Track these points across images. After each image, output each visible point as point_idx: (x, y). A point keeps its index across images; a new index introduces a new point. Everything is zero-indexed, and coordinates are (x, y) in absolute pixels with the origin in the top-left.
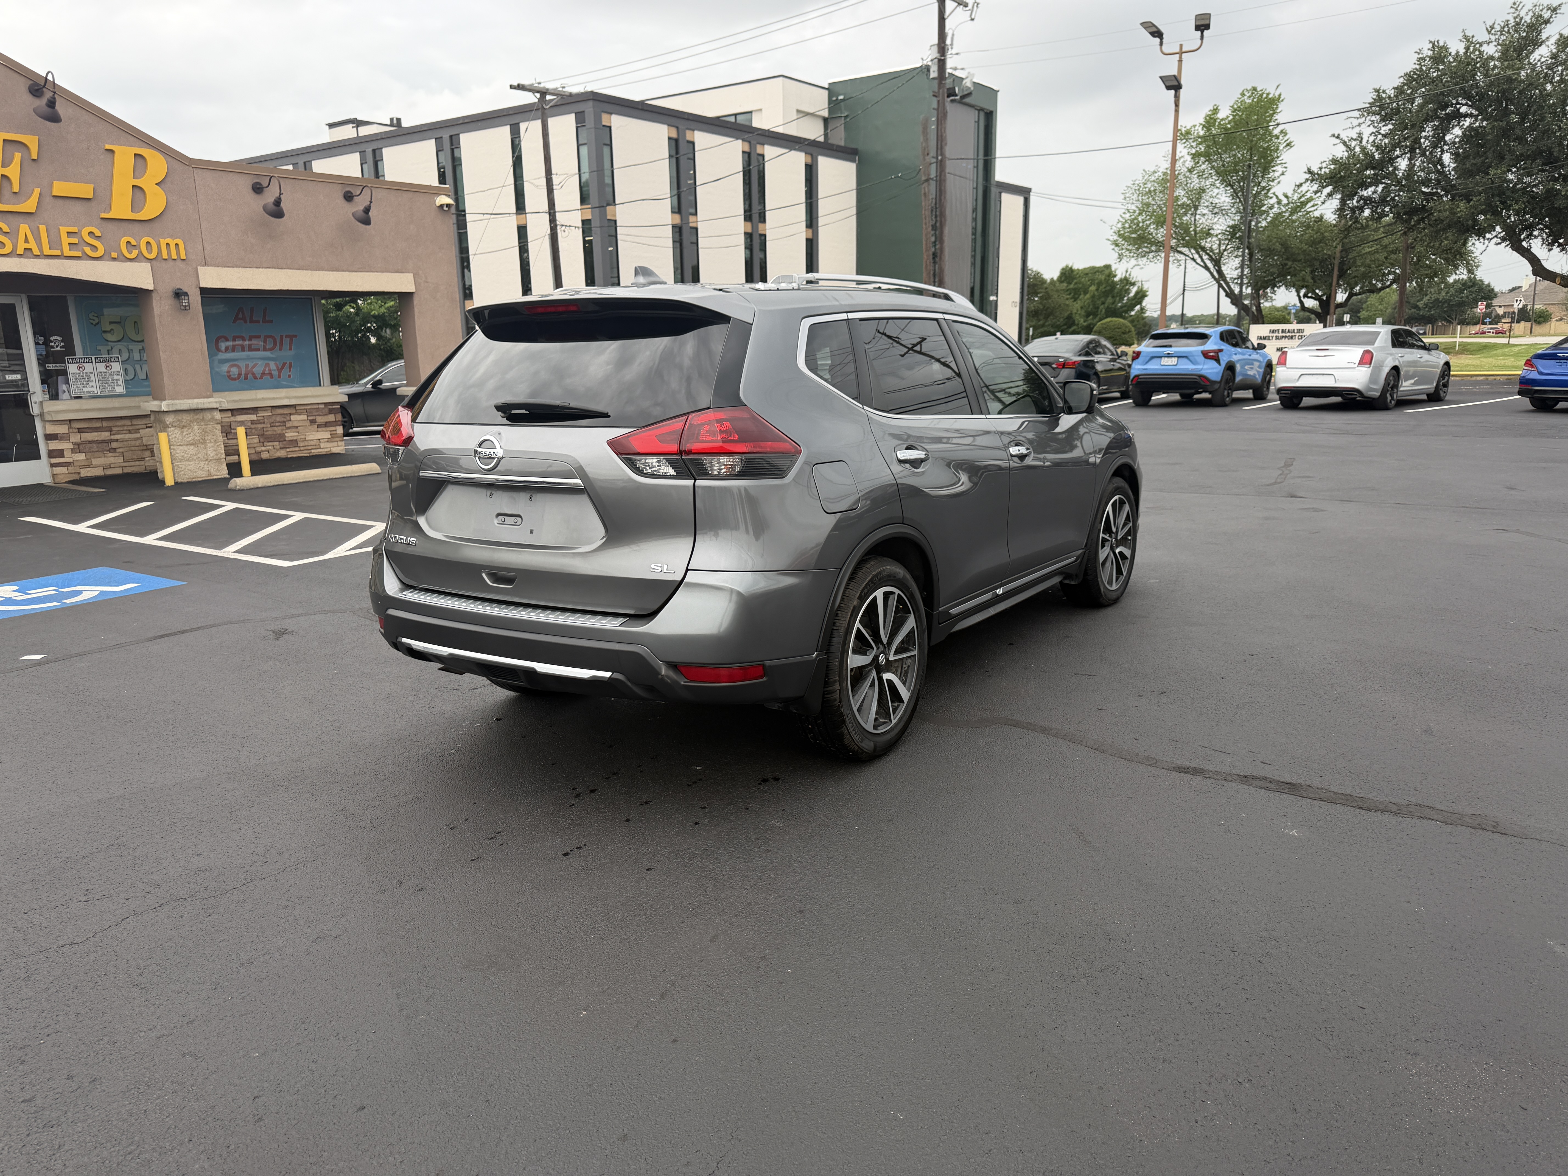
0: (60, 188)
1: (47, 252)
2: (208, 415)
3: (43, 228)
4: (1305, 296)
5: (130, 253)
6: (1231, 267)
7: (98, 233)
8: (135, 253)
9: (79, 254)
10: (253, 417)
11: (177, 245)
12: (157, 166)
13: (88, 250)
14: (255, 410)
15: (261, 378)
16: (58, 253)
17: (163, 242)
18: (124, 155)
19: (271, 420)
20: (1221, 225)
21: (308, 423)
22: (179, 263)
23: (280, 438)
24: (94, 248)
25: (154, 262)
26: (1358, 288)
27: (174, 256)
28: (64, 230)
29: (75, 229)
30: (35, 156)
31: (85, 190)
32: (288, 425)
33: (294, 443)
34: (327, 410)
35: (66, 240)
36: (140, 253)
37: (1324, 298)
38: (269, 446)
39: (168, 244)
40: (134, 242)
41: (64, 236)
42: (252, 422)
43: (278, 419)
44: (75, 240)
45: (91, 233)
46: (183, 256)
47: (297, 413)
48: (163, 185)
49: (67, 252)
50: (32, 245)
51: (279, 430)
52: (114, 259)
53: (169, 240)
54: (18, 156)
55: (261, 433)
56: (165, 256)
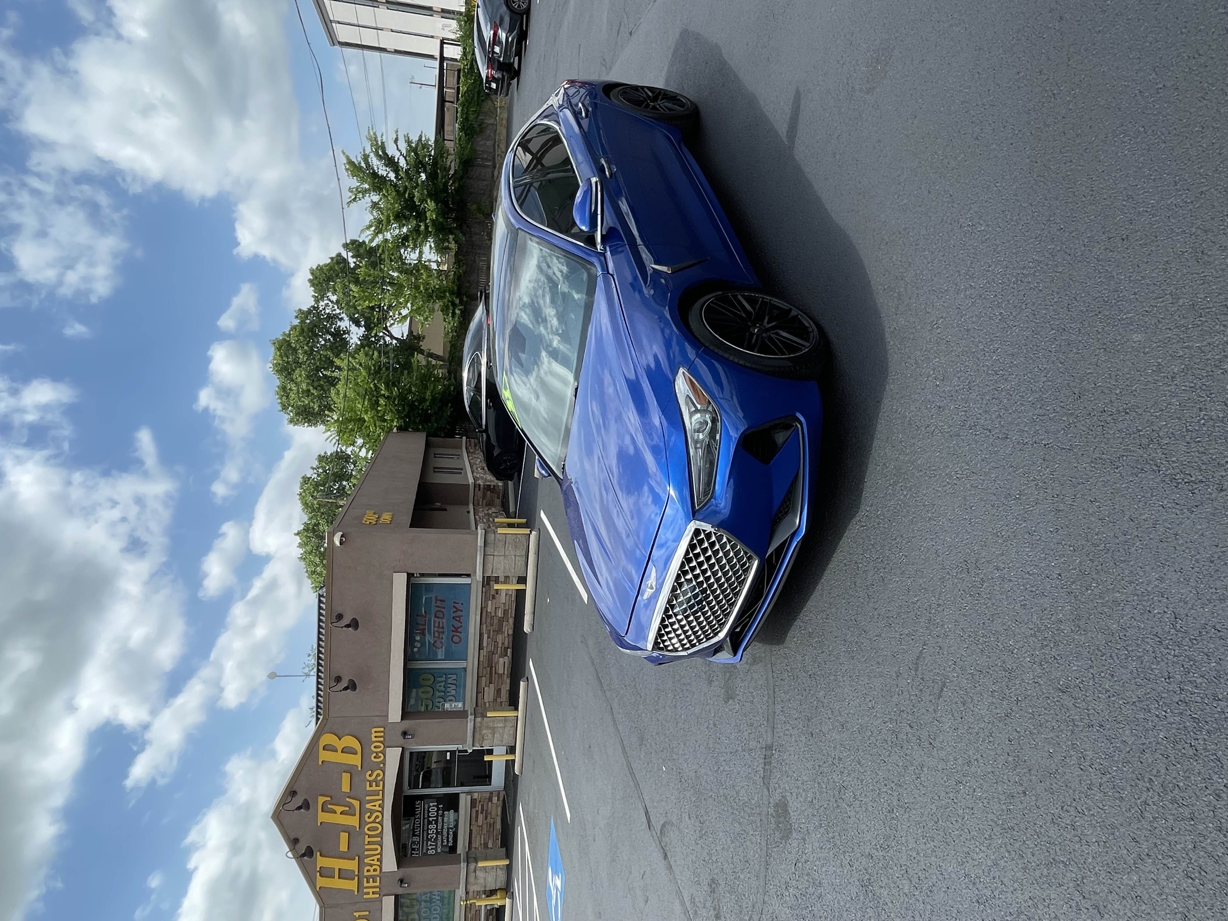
0: (346, 788)
1: (380, 797)
2: (478, 725)
3: (368, 798)
5: (380, 757)
7: (370, 772)
8: (380, 754)
9: (381, 782)
10: (486, 636)
11: (375, 732)
12: (328, 739)
13: (379, 778)
14: (481, 635)
15: (461, 623)
16: (381, 792)
17: (374, 739)
18: (324, 756)
19: (489, 625)
21: (494, 601)
22: (387, 730)
23: (501, 621)
24: (378, 775)
25: (386, 745)
27: (382, 734)
28: (368, 788)
29: (368, 783)
30: (329, 799)
31: (346, 777)
32: (493, 614)
33: (505, 612)
34: (487, 586)
35: (374, 788)
36: (380, 752)
38: (505, 629)
39: (375, 737)
40: (375, 754)
41: (371, 789)
42: (488, 637)
43: (488, 620)
44: (374, 784)
45: (370, 776)
46: (382, 729)
47: (486, 607)
48: (340, 736)
49: (381, 788)
50: (377, 803)
51: (496, 621)
52: (384, 765)
53: (373, 736)
54: (329, 806)
55: (496, 633)
56: (382, 739)
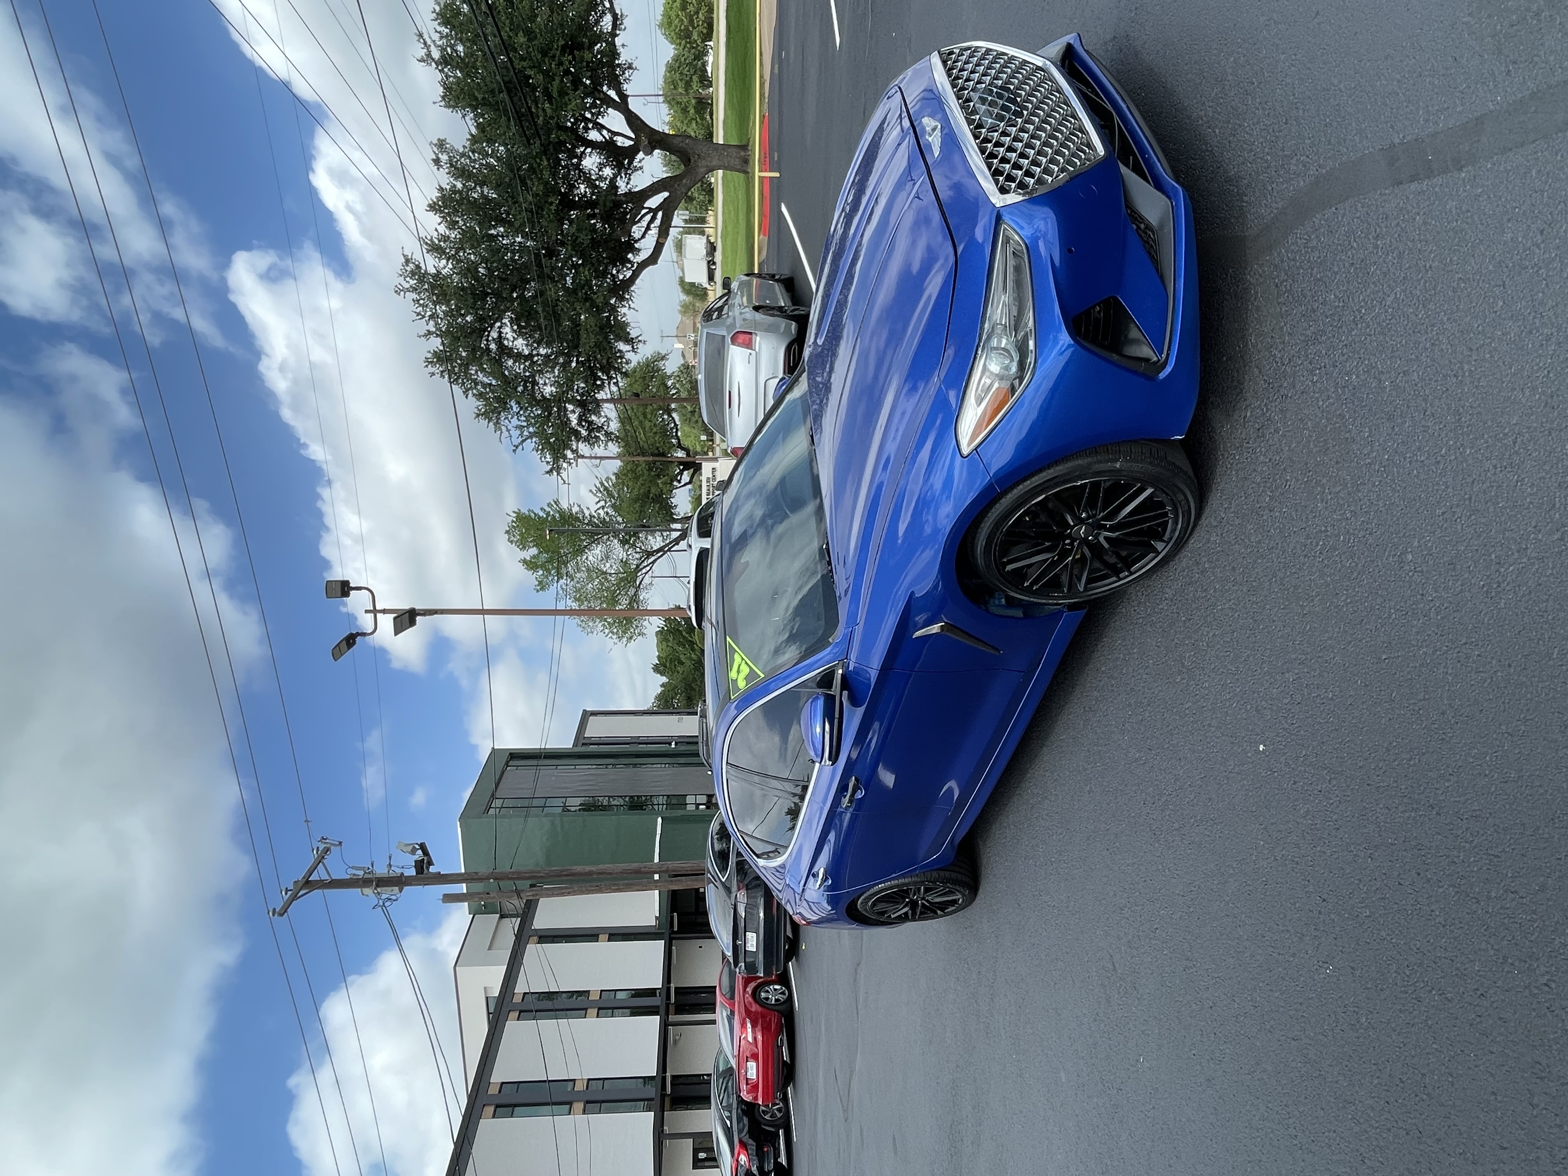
4: (679, 482)
6: (656, 542)
20: (619, 551)
26: (673, 441)
37: (682, 467)
